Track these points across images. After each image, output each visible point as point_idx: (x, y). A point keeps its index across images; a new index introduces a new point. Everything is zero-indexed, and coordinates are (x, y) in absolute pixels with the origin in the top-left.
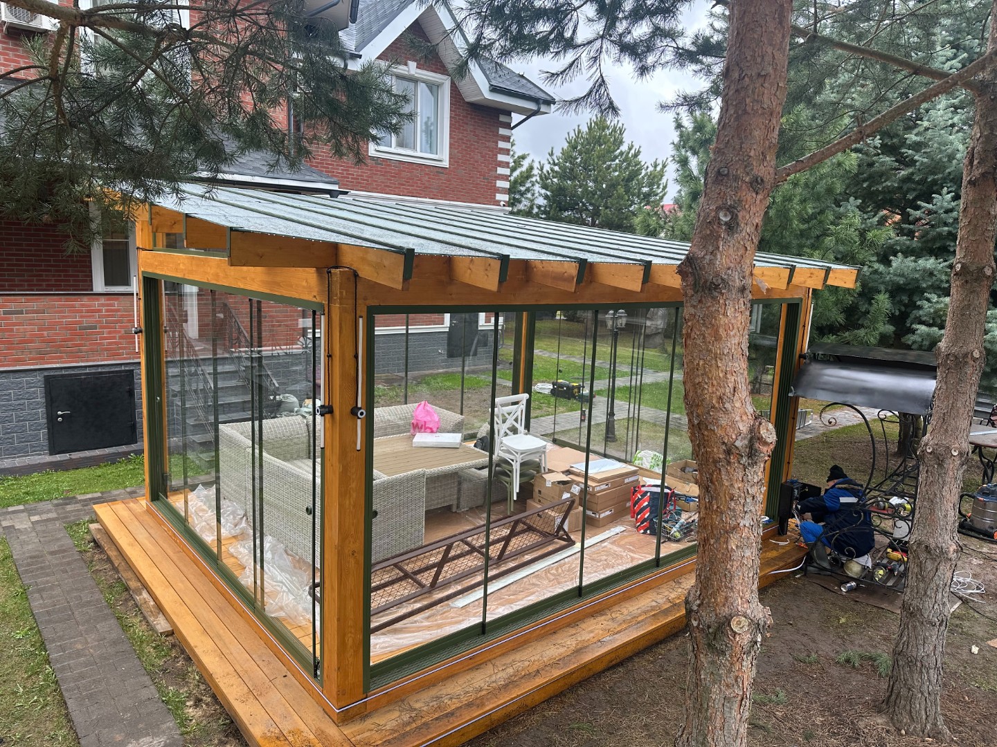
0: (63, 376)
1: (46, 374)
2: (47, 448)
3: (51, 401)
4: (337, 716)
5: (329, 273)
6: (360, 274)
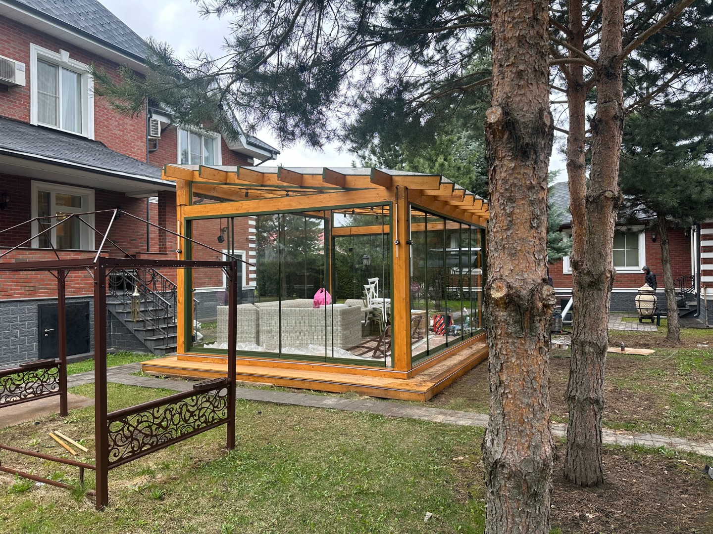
0: (49, 305)
1: (39, 303)
2: (37, 356)
3: (42, 322)
4: (406, 375)
5: (397, 188)
6: (409, 188)
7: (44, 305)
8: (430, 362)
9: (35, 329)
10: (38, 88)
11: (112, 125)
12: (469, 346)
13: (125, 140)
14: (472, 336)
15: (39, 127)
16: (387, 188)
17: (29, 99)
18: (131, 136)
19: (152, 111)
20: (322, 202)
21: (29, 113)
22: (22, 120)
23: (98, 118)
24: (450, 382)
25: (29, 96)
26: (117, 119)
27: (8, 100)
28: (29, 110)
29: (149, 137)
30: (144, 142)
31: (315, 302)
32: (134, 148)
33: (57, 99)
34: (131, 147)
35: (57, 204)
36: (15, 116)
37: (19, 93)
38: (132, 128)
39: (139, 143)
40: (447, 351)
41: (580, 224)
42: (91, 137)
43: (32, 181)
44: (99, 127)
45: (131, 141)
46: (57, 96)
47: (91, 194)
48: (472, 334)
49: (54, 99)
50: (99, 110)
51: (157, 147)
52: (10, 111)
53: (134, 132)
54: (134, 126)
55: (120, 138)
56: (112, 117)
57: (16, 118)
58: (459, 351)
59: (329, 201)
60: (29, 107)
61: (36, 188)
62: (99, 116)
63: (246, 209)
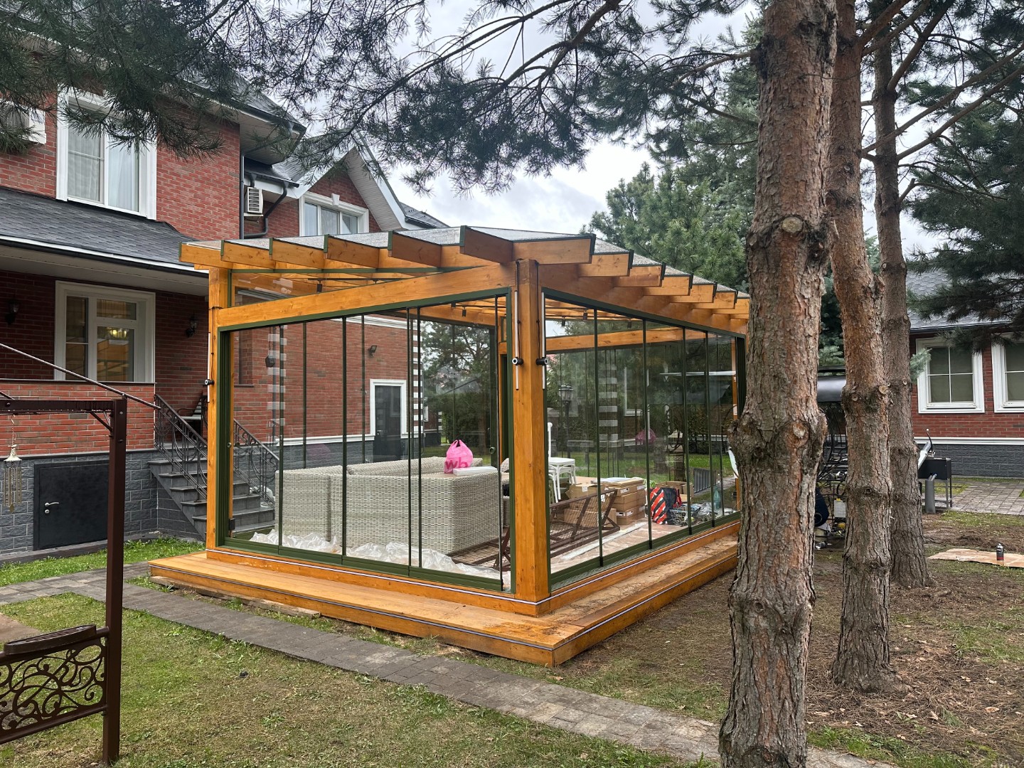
0: (52, 465)
1: (36, 463)
2: (31, 543)
3: (40, 492)
4: (534, 609)
5: (518, 263)
6: (540, 262)
7: (44, 466)
8: (601, 580)
9: (29, 502)
10: (70, 147)
11: (184, 198)
12: (704, 544)
13: (205, 219)
14: (713, 526)
15: (70, 202)
16: (502, 264)
17: (56, 164)
18: (214, 213)
19: (254, 176)
20: (404, 293)
21: (55, 183)
22: (44, 194)
23: (164, 189)
24: (630, 621)
25: (55, 159)
26: (194, 188)
27: (22, 166)
28: (55, 179)
29: (246, 215)
30: (236, 222)
31: (446, 463)
32: (219, 230)
33: (101, 163)
34: (214, 229)
35: (100, 314)
36: (32, 187)
37: (39, 155)
38: (217, 201)
39: (228, 223)
40: (647, 555)
41: (853, 318)
42: (151, 215)
43: (57, 282)
44: (165, 201)
45: (214, 221)
46: (101, 158)
47: (150, 299)
48: (713, 523)
49: (97, 162)
50: (165, 176)
51: (267, 230)
52: (25, 181)
53: (220, 207)
54: (220, 198)
55: (197, 217)
56: (185, 185)
57: (34, 191)
58: (679, 555)
59: (415, 292)
60: (55, 174)
61: (63, 291)
62: (165, 185)
63: (296, 310)
